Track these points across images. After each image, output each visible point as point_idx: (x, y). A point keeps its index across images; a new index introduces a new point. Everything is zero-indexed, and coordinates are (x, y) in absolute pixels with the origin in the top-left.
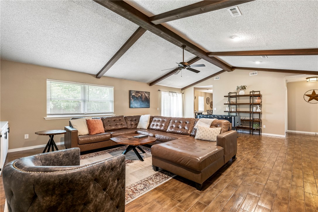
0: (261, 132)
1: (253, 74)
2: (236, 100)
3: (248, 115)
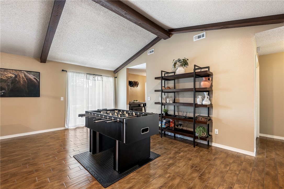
0: (212, 142)
1: (199, 37)
2: (174, 84)
3: (191, 109)
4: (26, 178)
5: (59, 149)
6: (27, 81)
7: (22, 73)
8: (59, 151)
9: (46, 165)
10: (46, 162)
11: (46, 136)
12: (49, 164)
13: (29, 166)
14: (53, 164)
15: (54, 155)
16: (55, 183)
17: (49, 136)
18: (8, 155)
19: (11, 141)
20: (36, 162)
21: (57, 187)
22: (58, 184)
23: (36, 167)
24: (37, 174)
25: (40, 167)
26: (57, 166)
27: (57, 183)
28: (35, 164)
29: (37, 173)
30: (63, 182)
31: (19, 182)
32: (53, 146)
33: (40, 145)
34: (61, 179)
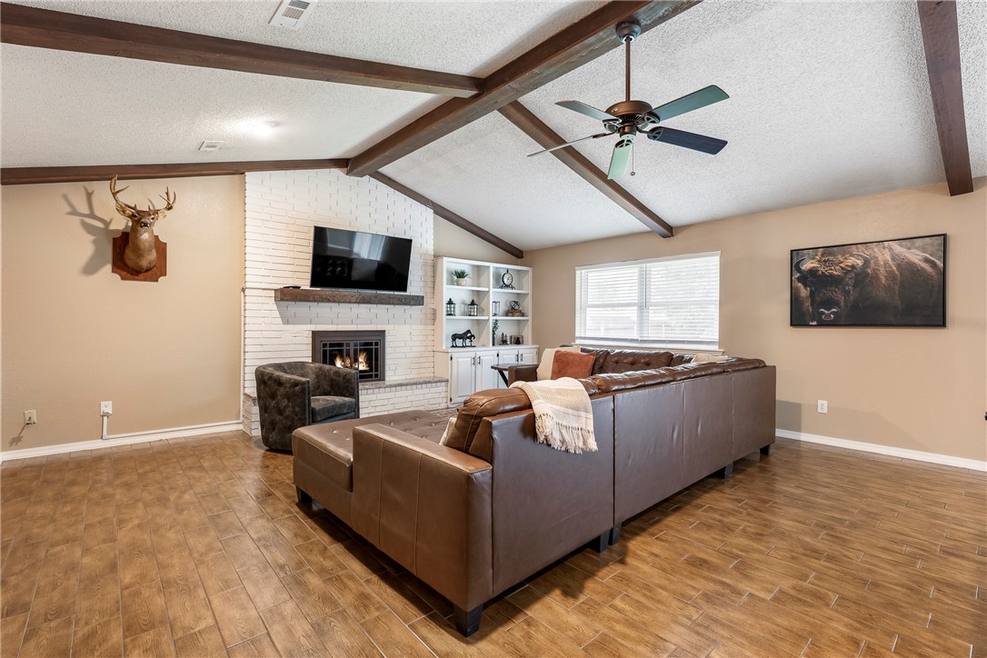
4: (793, 558)
5: (958, 544)
6: (901, 274)
7: (884, 248)
8: (950, 551)
9: (866, 562)
10: (878, 554)
11: (960, 482)
12: (876, 565)
13: (824, 536)
14: (890, 574)
15: (923, 550)
16: (838, 621)
17: (969, 484)
18: (809, 488)
19: (847, 459)
20: (848, 538)
21: (835, 634)
22: (846, 630)
23: (838, 548)
24: (823, 566)
25: (845, 556)
26: (896, 585)
27: (846, 625)
28: (844, 540)
29: (827, 564)
30: (864, 637)
31: (775, 555)
32: (945, 524)
33: (908, 499)
34: (867, 626)
